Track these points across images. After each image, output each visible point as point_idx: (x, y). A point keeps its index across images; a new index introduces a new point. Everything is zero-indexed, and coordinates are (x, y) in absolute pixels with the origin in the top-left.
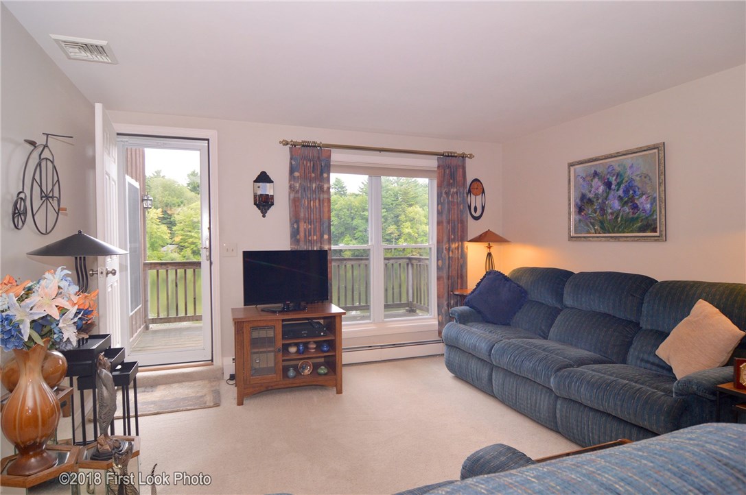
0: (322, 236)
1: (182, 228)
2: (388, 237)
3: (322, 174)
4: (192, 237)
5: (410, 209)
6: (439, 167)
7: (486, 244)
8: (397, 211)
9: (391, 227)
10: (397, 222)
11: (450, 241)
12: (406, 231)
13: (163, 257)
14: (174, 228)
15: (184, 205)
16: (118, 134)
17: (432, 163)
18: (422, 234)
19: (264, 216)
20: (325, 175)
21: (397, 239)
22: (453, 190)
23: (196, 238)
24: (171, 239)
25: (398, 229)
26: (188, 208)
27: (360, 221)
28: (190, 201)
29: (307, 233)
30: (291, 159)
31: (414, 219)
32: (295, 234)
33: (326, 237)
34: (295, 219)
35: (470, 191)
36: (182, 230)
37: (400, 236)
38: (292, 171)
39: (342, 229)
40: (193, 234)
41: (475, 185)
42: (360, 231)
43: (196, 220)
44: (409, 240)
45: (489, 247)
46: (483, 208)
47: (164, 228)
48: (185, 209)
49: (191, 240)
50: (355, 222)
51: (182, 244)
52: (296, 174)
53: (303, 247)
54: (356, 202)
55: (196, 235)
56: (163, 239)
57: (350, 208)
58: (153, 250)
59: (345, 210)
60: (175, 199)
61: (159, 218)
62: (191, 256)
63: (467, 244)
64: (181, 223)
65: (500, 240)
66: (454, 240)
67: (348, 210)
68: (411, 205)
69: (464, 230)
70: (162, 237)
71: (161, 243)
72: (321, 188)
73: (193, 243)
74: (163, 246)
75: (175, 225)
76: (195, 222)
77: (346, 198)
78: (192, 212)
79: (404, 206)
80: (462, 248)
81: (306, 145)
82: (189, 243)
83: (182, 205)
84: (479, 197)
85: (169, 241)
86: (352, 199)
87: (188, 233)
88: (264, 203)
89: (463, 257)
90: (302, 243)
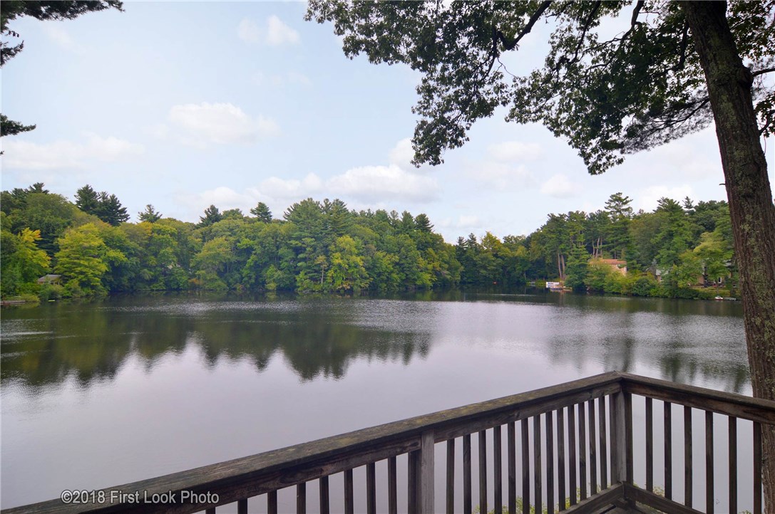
1: (67, 254)
2: (317, 268)
4: (80, 265)
5: (341, 239)
8: (326, 241)
9: (320, 257)
10: (327, 252)
12: (336, 261)
13: (40, 290)
14: (57, 255)
15: (72, 227)
18: (353, 265)
21: (327, 271)
23: (86, 267)
24: (53, 267)
25: (327, 260)
26: (77, 231)
27: (286, 251)
28: (81, 222)
31: (344, 249)
36: (68, 257)
37: (329, 268)
39: (267, 259)
40: (82, 262)
42: (286, 261)
43: (86, 245)
44: (338, 271)
47: (42, 254)
48: (73, 231)
49: (79, 269)
50: (281, 252)
51: (67, 274)
54: (282, 230)
55: (86, 263)
56: (41, 268)
57: (275, 235)
58: (26, 281)
59: (270, 238)
60: (60, 219)
61: (36, 241)
62: (79, 289)
64: (67, 248)
67: (273, 238)
68: (341, 235)
70: (38, 264)
71: (37, 271)
73: (82, 273)
74: (40, 277)
75: (58, 250)
76: (85, 248)
77: (271, 225)
78: (82, 235)
79: (333, 236)
82: (76, 273)
83: (69, 227)
85: (50, 270)
86: (277, 226)
87: (75, 261)
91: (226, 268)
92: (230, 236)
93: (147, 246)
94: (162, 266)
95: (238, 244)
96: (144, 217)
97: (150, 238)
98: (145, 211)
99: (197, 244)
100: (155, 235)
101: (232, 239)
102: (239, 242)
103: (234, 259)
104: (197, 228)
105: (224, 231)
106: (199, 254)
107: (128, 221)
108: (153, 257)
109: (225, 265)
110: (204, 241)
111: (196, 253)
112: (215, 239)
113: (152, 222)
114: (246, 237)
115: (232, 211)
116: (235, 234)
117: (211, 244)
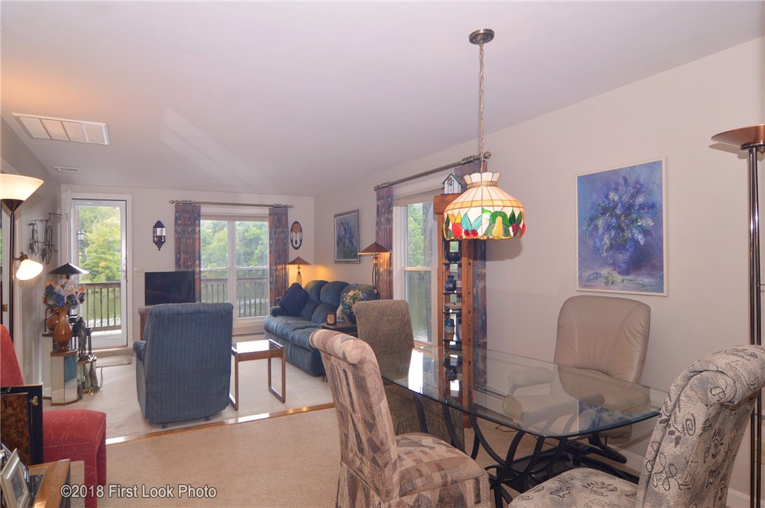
0: (195, 262)
3: (194, 222)
11: (277, 264)
19: (159, 250)
20: (197, 222)
33: (197, 262)
35: (292, 230)
41: (296, 226)
45: (299, 268)
46: (301, 241)
49: (105, 263)
53: (183, 269)
63: (288, 266)
65: (305, 263)
66: (279, 264)
69: (286, 257)
72: (194, 231)
80: (285, 269)
84: (298, 234)
88: (159, 241)
89: (286, 275)
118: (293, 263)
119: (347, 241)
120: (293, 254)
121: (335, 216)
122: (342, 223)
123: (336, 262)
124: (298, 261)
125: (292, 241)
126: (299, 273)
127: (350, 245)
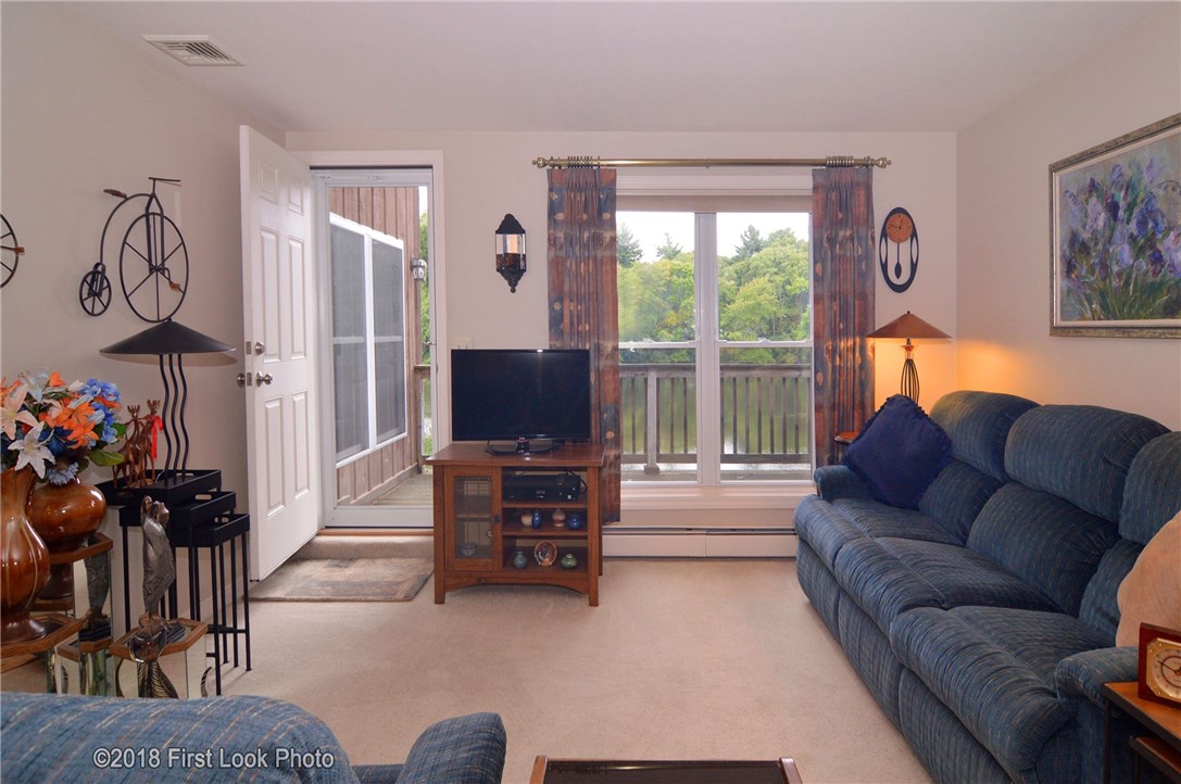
3: (600, 213)
6: (815, 188)
7: (903, 342)
11: (837, 334)
16: (312, 168)
17: (803, 181)
19: (513, 291)
20: (607, 216)
22: (844, 233)
29: (575, 320)
30: (551, 190)
32: (555, 321)
34: (557, 294)
35: (884, 234)
38: (552, 210)
41: (897, 220)
45: (909, 348)
46: (914, 267)
52: (560, 216)
53: (569, 343)
63: (870, 342)
65: (929, 333)
66: (845, 334)
69: (867, 310)
72: (597, 240)
80: (863, 348)
81: (573, 164)
84: (905, 246)
88: (512, 268)
90: (567, 337)
91: (771, 328)
92: (776, 273)
93: (665, 295)
94: (685, 326)
95: (788, 287)
96: (661, 251)
97: (669, 284)
98: (663, 244)
99: (729, 290)
100: (675, 277)
101: (779, 279)
102: (790, 284)
103: (782, 312)
104: (730, 264)
105: (768, 267)
106: (732, 306)
107: (642, 261)
108: (672, 312)
109: (769, 323)
110: (739, 285)
111: (729, 303)
112: (754, 280)
113: (670, 258)
114: (800, 275)
115: (780, 232)
116: (783, 271)
117: (748, 288)
118: (888, 332)
119: (1124, 252)
120: (888, 306)
121: (1054, 168)
122: (1093, 187)
123: (1056, 331)
124: (907, 328)
125: (884, 267)
126: (909, 362)
127: (1143, 264)
